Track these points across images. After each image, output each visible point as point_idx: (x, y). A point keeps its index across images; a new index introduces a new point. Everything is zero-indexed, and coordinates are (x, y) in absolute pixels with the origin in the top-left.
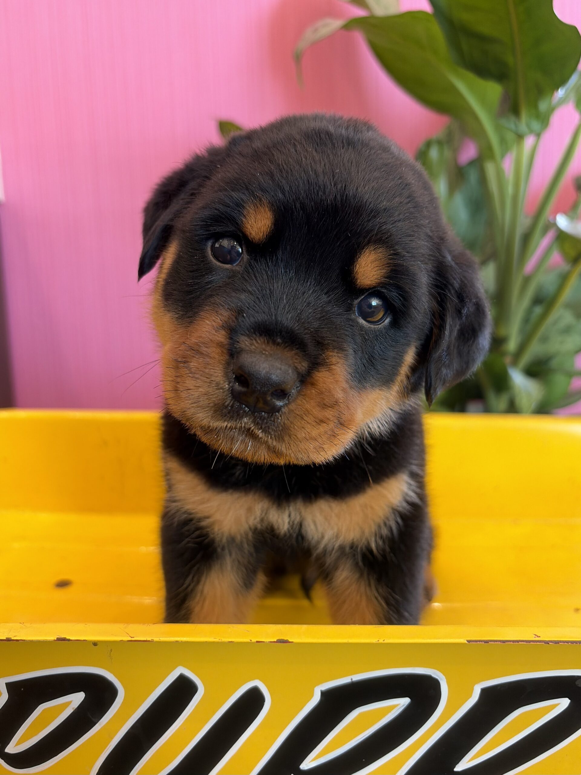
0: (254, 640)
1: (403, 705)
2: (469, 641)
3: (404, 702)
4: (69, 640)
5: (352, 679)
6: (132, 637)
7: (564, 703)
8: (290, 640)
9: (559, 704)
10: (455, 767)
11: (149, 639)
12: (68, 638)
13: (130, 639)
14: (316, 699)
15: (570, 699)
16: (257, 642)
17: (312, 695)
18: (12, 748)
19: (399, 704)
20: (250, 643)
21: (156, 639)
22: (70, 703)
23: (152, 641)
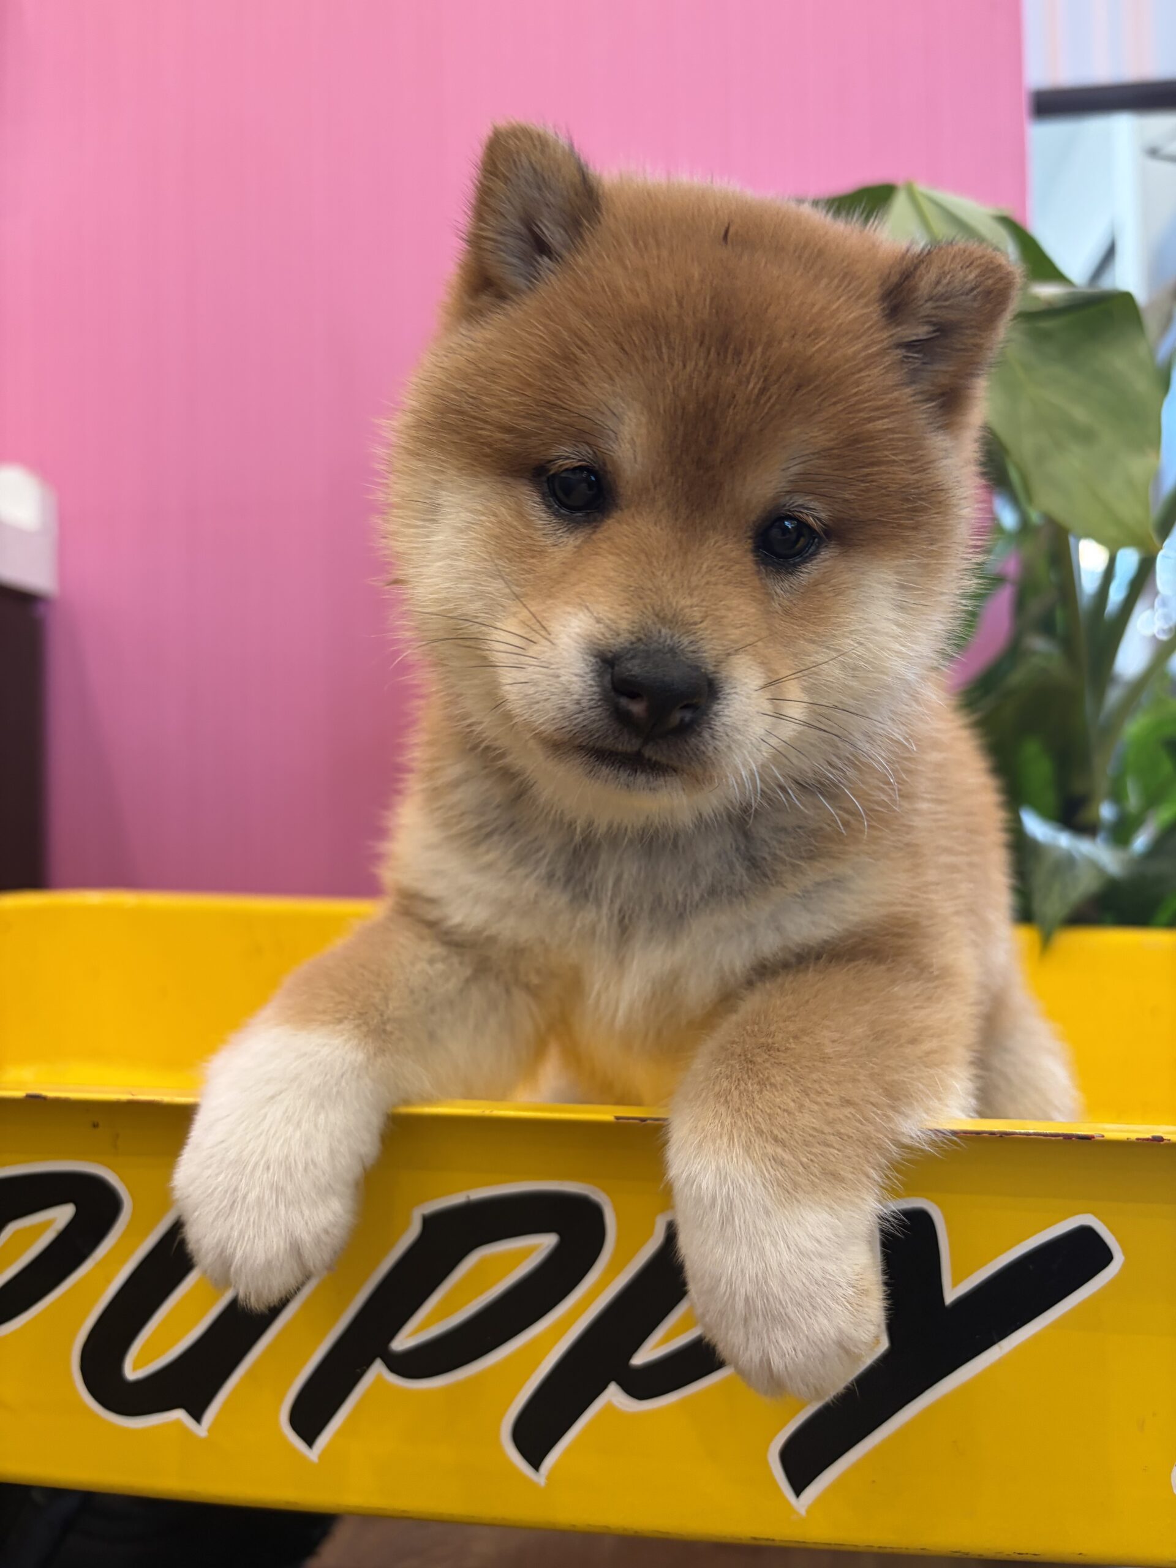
1: (548, 1247)
5: (468, 1197)
10: (630, 1357)
12: (44, 1094)
14: (414, 1230)
17: (409, 1222)
19: (538, 1247)
22: (53, 1221)
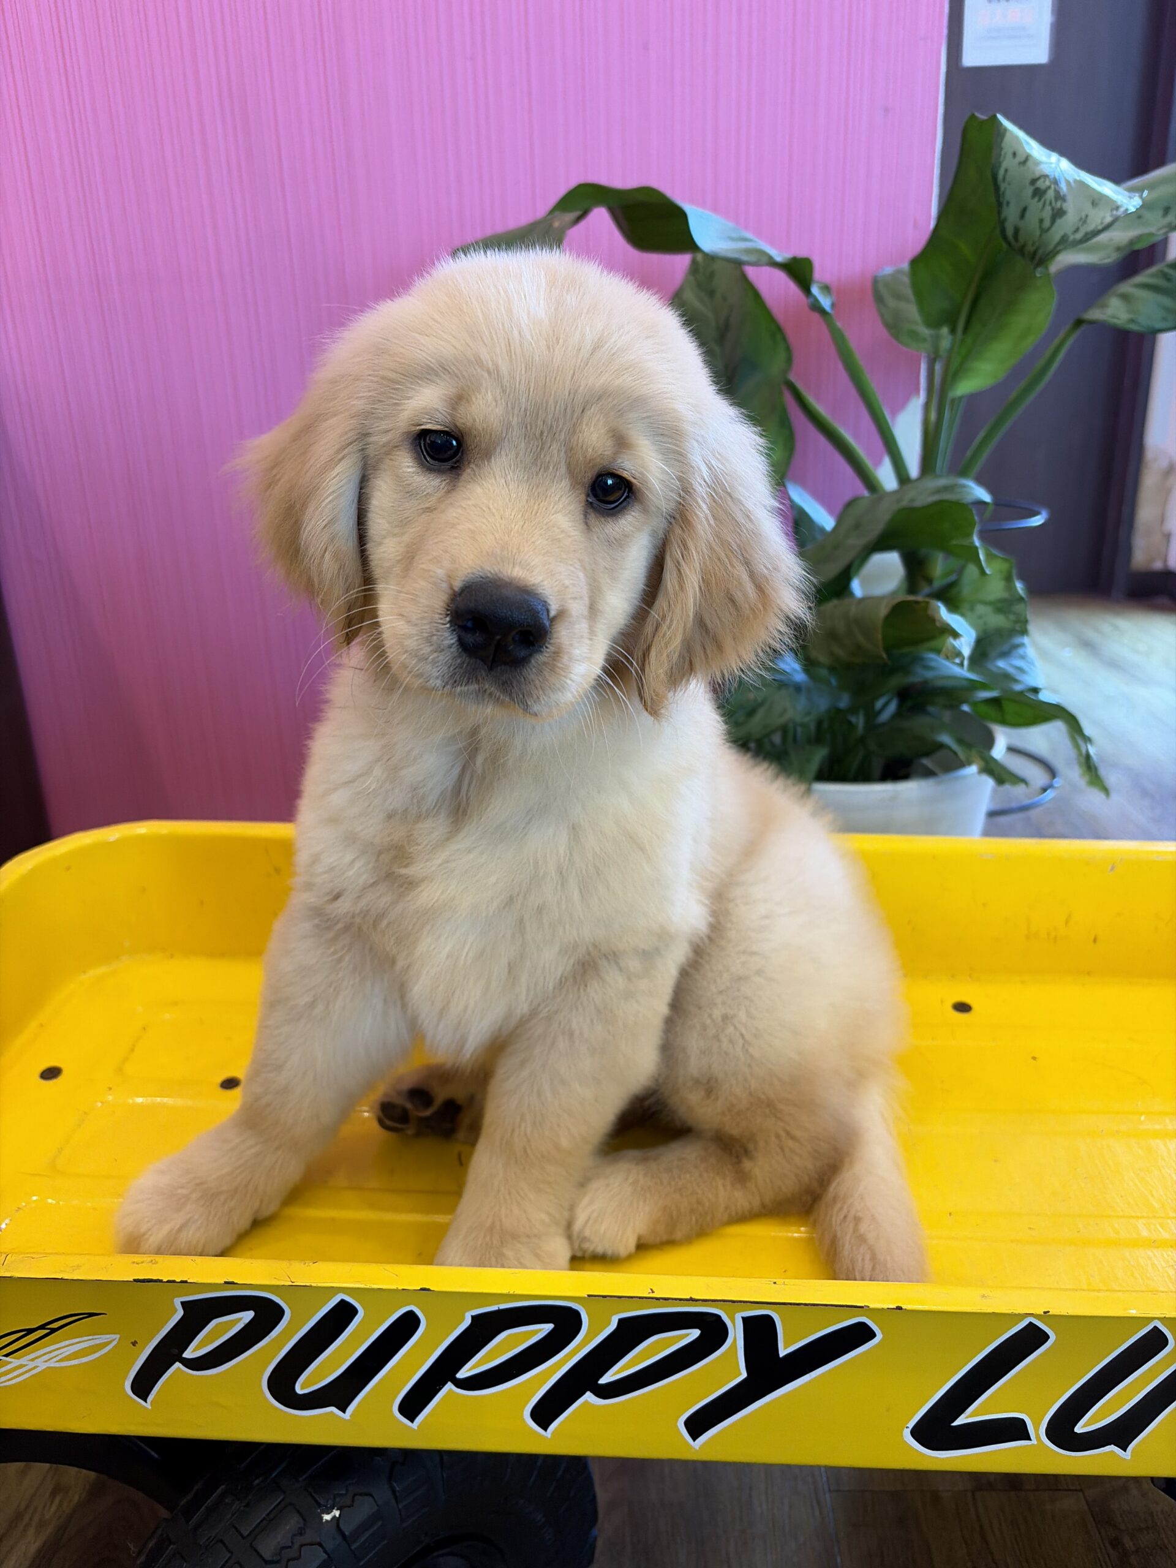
0: (400, 1288)
1: (548, 1329)
2: (589, 1296)
3: (548, 1327)
4: (237, 1284)
6: (292, 1282)
7: (695, 1333)
8: (432, 1289)
9: (691, 1334)
10: (598, 1380)
11: (308, 1284)
12: (236, 1282)
13: (291, 1284)
14: (467, 1322)
15: (700, 1330)
16: (403, 1289)
17: (463, 1319)
18: (188, 1354)
19: (543, 1329)
20: (397, 1290)
21: (313, 1285)
22: (241, 1319)
23: (311, 1286)
